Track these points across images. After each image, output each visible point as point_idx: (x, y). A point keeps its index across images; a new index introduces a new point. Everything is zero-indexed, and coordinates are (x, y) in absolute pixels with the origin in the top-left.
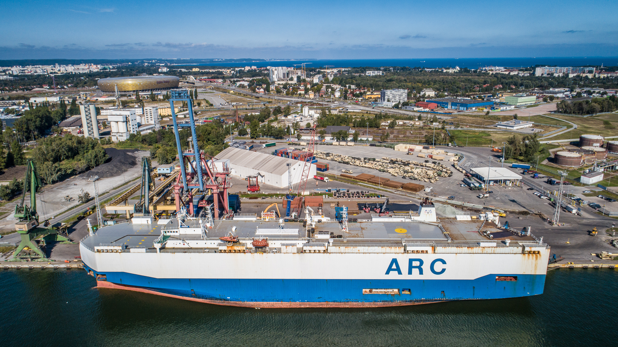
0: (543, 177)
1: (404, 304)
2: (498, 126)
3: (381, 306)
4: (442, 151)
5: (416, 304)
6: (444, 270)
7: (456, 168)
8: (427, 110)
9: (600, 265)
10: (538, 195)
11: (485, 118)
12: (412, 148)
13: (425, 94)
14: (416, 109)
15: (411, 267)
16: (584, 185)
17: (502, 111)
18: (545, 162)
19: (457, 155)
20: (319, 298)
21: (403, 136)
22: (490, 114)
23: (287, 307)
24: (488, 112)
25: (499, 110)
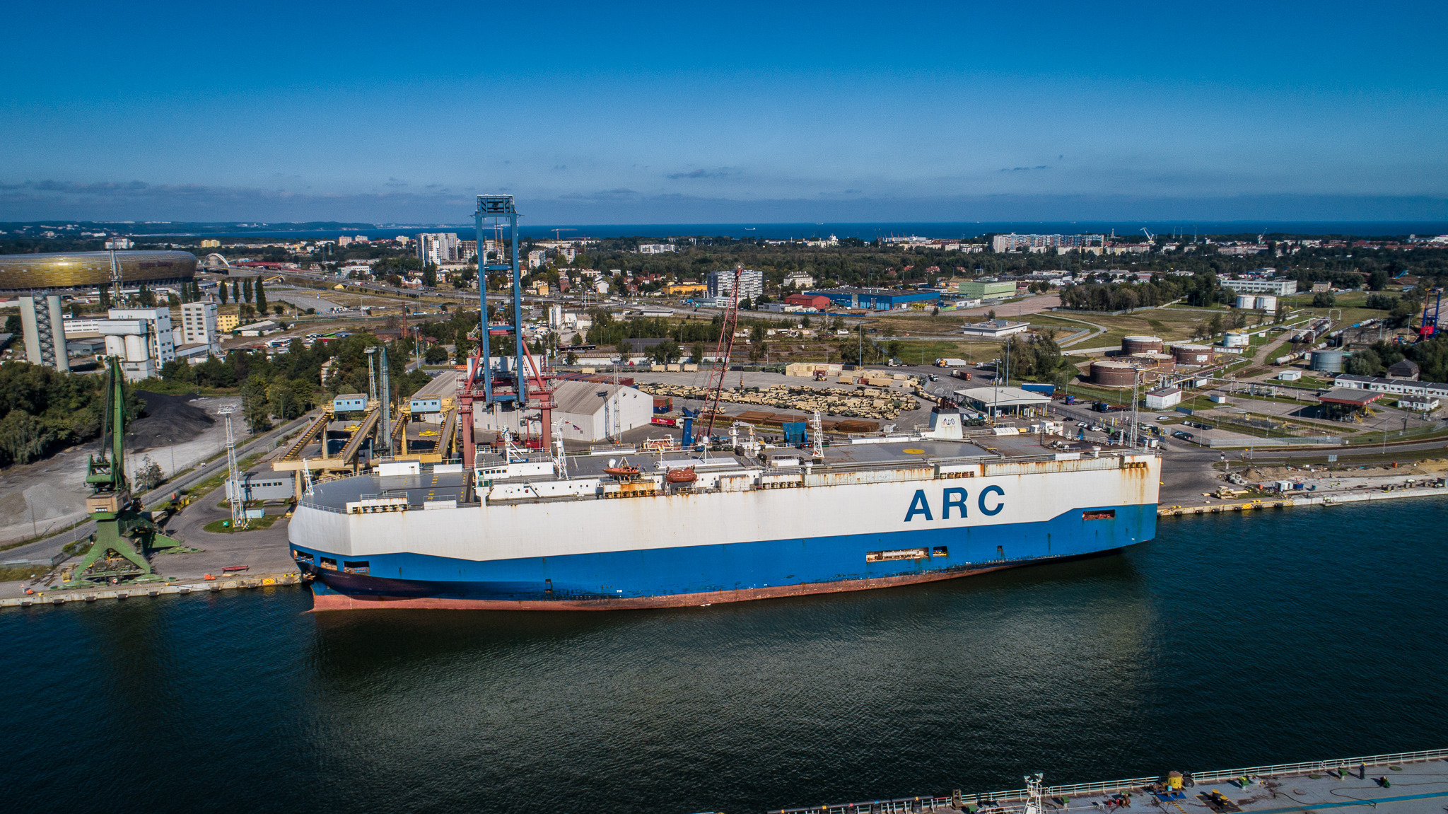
0: (1082, 403)
1: (936, 577)
2: (966, 333)
3: (898, 584)
4: (882, 373)
5: (957, 575)
6: (1000, 506)
7: (922, 397)
8: (812, 309)
9: (1220, 507)
10: (1086, 426)
11: (933, 321)
12: (821, 369)
13: (793, 284)
14: (789, 309)
15: (947, 505)
16: (1154, 410)
17: (959, 309)
18: (1076, 381)
19: (912, 377)
20: (789, 577)
21: (787, 353)
22: (940, 315)
23: (730, 601)
24: (936, 312)
25: (954, 308)
